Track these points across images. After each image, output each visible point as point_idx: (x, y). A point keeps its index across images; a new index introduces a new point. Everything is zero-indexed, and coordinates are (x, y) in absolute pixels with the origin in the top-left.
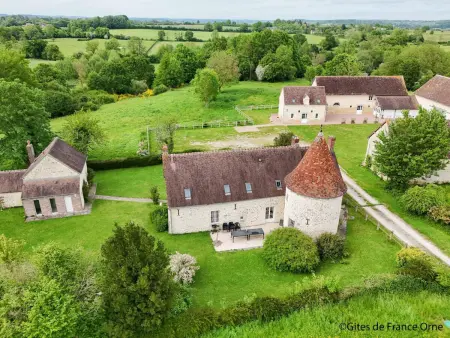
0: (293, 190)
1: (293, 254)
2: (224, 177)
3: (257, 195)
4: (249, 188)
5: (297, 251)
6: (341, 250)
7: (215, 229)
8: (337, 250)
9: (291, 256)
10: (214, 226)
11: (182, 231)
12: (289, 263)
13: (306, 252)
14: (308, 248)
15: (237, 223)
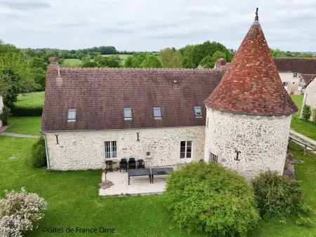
0: (215, 108)
1: (211, 202)
2: (125, 99)
3: (167, 123)
4: (157, 113)
5: (218, 197)
6: (295, 202)
7: (110, 166)
8: (290, 200)
9: (206, 204)
10: (109, 163)
11: (65, 167)
12: (203, 217)
13: (235, 199)
14: (239, 191)
15: (141, 161)
